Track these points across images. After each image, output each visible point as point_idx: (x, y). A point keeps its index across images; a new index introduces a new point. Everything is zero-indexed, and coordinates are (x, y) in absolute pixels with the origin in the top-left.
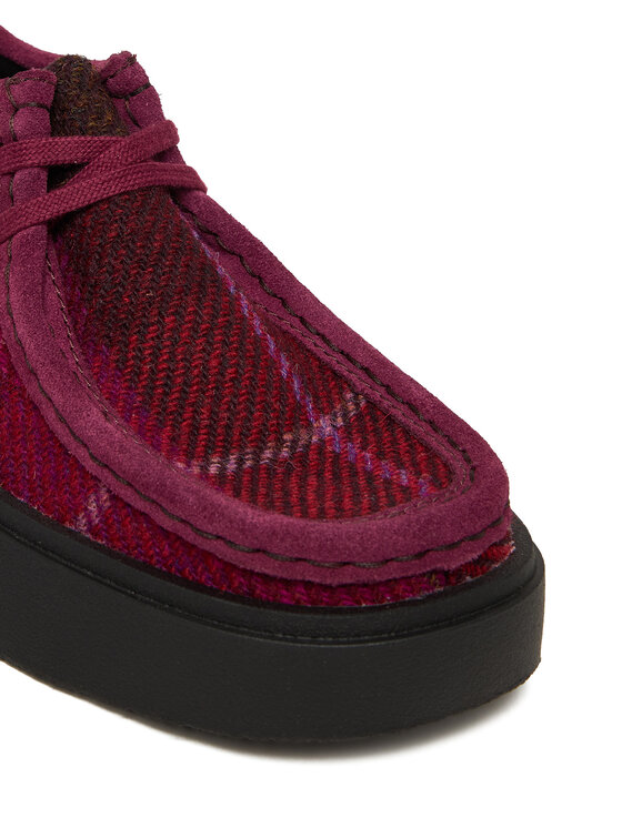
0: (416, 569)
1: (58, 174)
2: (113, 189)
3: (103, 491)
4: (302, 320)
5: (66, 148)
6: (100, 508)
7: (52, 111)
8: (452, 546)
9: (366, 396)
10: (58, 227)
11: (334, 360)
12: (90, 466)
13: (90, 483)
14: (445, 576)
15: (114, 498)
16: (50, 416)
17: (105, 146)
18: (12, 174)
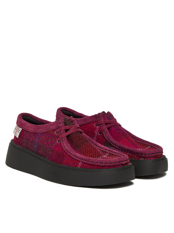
0: (119, 163)
1: (66, 130)
2: (74, 132)
3: (81, 162)
4: (99, 147)
5: (67, 127)
6: (81, 164)
7: (64, 123)
8: (123, 161)
9: (109, 153)
10: (68, 137)
11: (104, 150)
12: (79, 160)
13: (79, 161)
14: (123, 165)
15: (82, 162)
16: (72, 156)
17: (72, 127)
18: (61, 131)
